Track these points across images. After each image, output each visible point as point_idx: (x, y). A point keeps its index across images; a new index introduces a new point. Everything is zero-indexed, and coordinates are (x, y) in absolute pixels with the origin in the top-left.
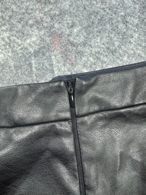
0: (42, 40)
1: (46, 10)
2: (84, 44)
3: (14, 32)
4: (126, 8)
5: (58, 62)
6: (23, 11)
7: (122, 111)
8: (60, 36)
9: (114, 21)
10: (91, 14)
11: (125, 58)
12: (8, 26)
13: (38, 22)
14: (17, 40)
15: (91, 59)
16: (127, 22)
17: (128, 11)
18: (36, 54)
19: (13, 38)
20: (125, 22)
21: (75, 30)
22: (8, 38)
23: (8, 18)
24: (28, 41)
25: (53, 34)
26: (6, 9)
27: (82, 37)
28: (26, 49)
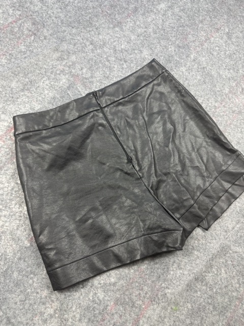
0: (69, 80)
1: (64, 63)
2: (92, 77)
3: (51, 80)
4: (106, 53)
5: (82, 89)
6: (51, 67)
7: (121, 101)
8: (78, 76)
9: (102, 62)
10: (89, 60)
11: (114, 79)
12: (46, 77)
13: (62, 71)
14: (55, 84)
15: (98, 84)
16: (109, 60)
17: (108, 54)
18: (69, 88)
19: (52, 83)
20: (108, 61)
21: (84, 71)
22: (50, 83)
23: (44, 73)
24: (61, 82)
25: (73, 76)
26: (41, 68)
27: (89, 74)
28: (62, 87)
